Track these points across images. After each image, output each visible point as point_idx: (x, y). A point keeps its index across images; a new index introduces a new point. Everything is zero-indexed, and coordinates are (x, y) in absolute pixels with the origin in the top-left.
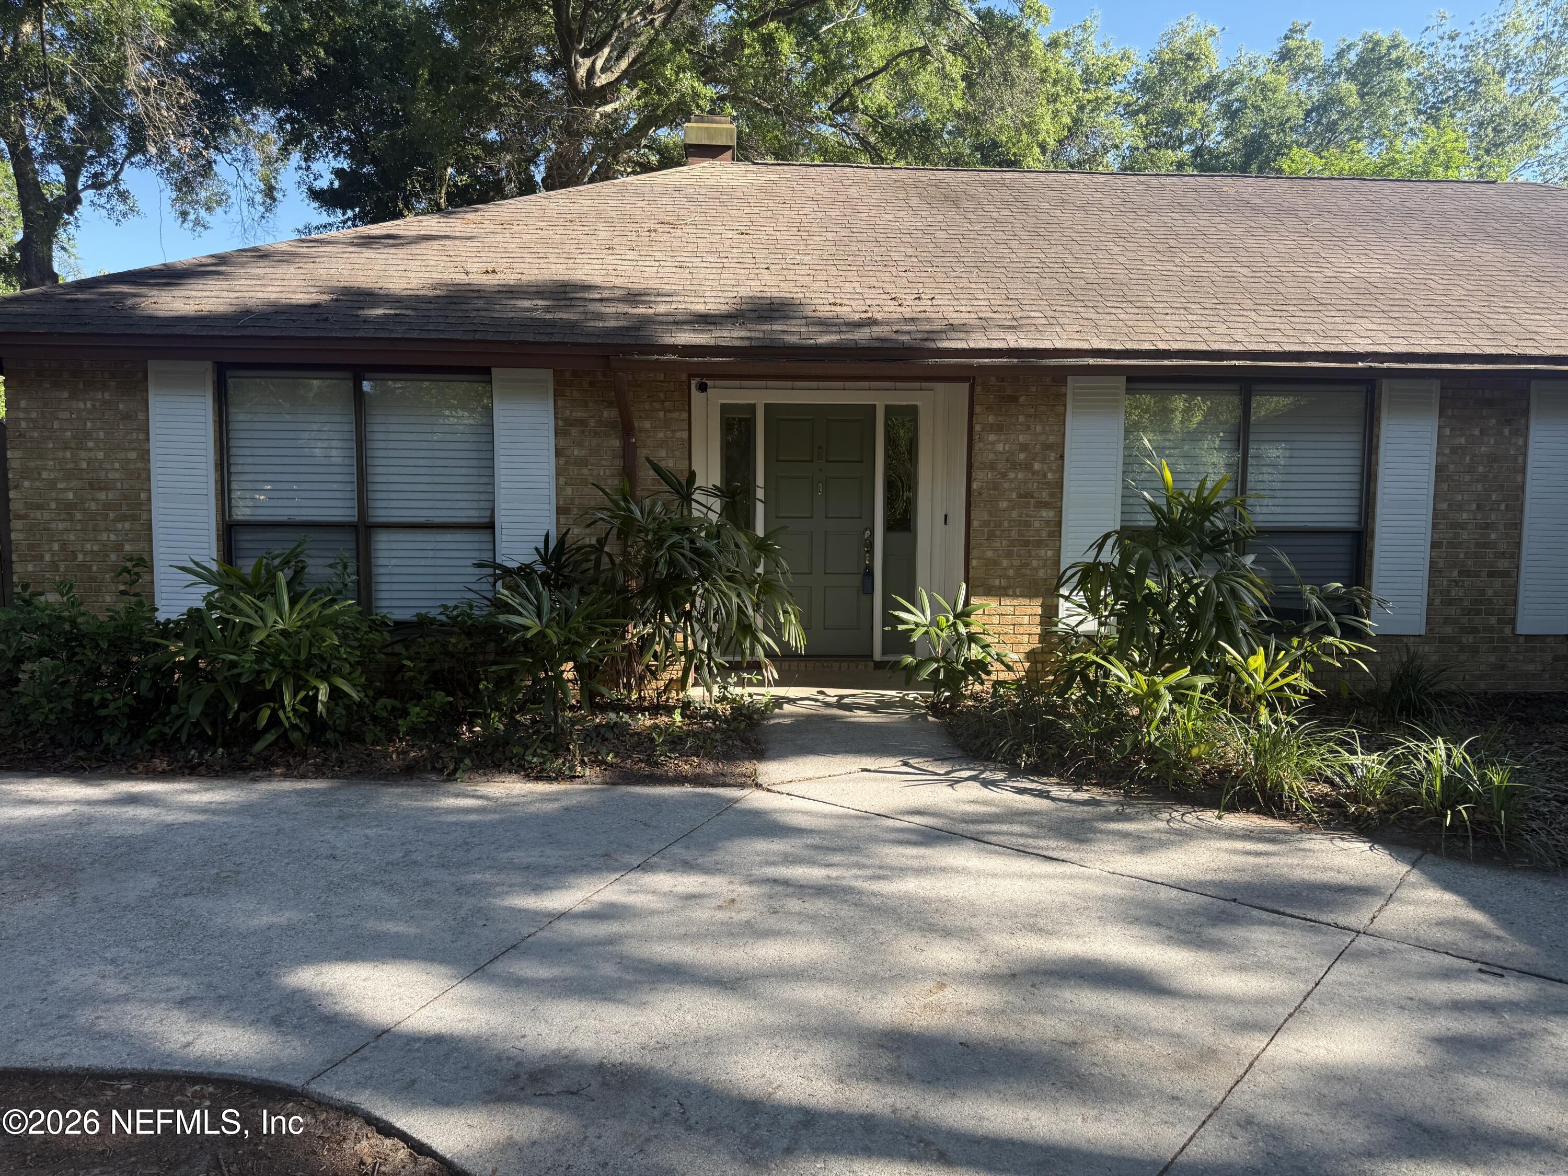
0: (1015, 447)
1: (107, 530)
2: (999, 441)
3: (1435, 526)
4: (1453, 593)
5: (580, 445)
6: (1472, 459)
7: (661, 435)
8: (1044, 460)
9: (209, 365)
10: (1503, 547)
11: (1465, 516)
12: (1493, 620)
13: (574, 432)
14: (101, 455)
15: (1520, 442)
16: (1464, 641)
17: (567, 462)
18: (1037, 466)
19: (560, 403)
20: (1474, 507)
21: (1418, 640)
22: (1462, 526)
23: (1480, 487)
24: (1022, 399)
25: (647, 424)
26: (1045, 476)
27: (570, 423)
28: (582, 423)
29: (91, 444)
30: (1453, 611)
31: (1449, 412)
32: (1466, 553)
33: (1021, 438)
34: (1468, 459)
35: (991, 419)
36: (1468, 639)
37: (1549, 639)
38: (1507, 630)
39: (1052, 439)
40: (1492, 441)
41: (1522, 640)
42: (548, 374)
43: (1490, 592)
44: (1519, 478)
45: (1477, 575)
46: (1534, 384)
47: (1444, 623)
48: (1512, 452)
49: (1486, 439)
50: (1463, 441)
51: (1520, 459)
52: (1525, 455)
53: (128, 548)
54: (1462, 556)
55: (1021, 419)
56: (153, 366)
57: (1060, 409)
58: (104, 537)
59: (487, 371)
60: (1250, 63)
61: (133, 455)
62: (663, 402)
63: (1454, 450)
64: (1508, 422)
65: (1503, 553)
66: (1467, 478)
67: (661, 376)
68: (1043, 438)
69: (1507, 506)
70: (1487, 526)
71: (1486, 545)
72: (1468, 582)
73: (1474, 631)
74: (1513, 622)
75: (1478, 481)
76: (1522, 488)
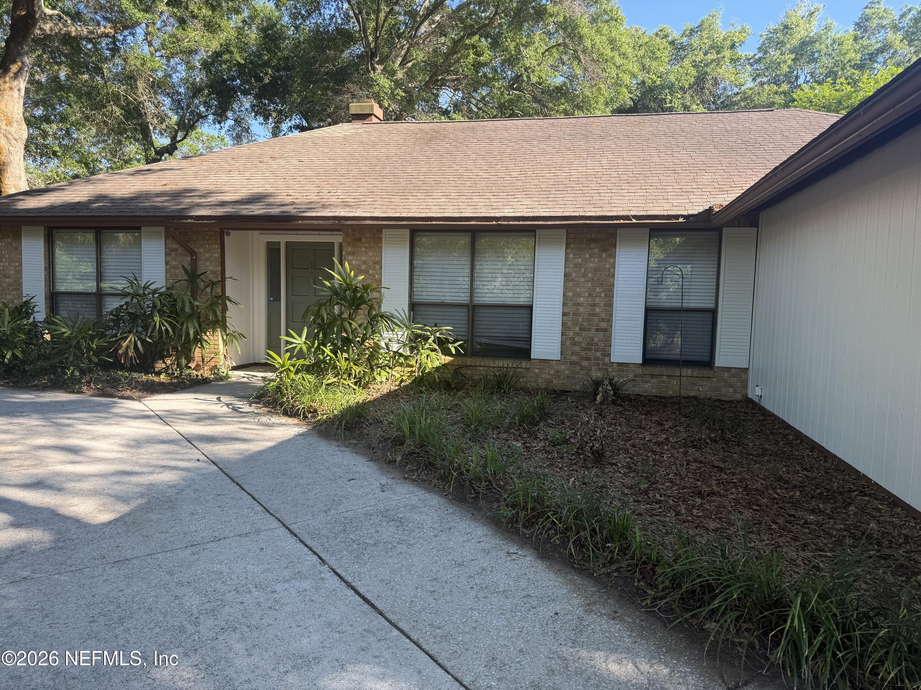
0: (360, 262)
1: (9, 294)
2: (353, 260)
3: (564, 304)
4: (576, 339)
5: (175, 260)
6: (585, 270)
7: (207, 255)
8: (374, 269)
9: (42, 228)
10: (603, 316)
11: (582, 299)
12: (599, 354)
13: (173, 254)
14: (7, 264)
15: (612, 261)
16: (583, 364)
17: (170, 268)
18: (371, 272)
19: (167, 241)
20: (587, 295)
21: (558, 362)
22: (581, 305)
23: (590, 284)
24: (363, 240)
25: (202, 250)
26: (375, 276)
27: (172, 250)
28: (176, 250)
29: (4, 260)
30: (577, 349)
31: (572, 246)
32: (583, 319)
33: (363, 258)
34: (583, 270)
35: (350, 249)
36: (585, 363)
37: (631, 366)
38: (607, 359)
39: (377, 259)
40: (596, 260)
41: (615, 365)
42: (162, 229)
43: (596, 339)
44: (611, 280)
45: (589, 330)
46: (619, 231)
47: (572, 355)
48: (607, 266)
49: (593, 260)
50: (580, 260)
51: (612, 270)
52: (614, 267)
53: (16, 301)
54: (580, 320)
55: (363, 249)
56: (24, 228)
57: (380, 244)
58: (8, 297)
59: (139, 228)
60: (826, 28)
61: (17, 264)
62: (208, 240)
63: (576, 265)
64: (605, 251)
65: (603, 319)
66: (583, 280)
67: (207, 229)
68: (373, 258)
69: (605, 294)
70: (594, 305)
71: (593, 315)
72: (584, 334)
73: (588, 359)
74: (609, 355)
75: (588, 281)
76: (613, 285)
